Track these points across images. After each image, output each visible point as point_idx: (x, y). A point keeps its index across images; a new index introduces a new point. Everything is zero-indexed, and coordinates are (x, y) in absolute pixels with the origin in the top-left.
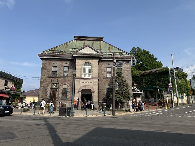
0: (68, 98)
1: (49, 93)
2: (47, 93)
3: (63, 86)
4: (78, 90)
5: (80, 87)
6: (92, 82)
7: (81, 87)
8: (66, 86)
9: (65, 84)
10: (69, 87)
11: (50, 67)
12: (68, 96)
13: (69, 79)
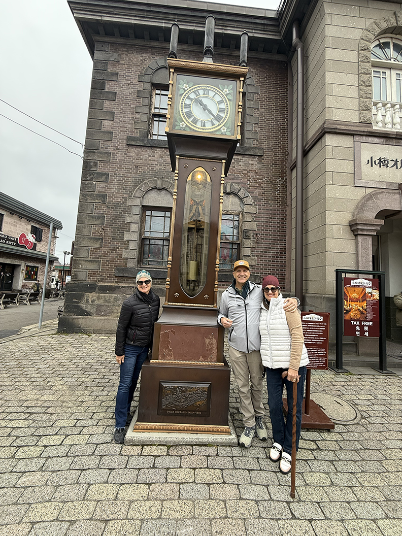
1: (135, 237)
2: (127, 237)
4: (347, 217)
7: (370, 198)
8: (232, 199)
9: (229, 187)
10: (252, 209)
11: (140, 89)
12: (247, 257)
13: (251, 162)
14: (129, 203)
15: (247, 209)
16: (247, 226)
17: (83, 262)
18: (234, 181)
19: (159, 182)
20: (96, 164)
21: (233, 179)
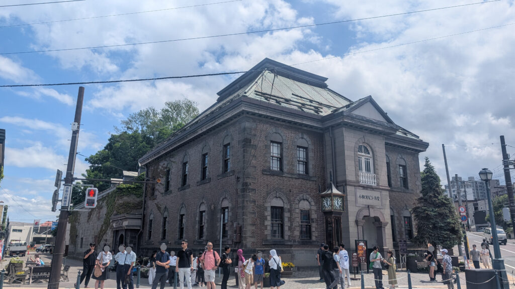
0: (314, 238)
1: (269, 223)
2: (266, 223)
3: (299, 201)
4: (354, 218)
5: (358, 209)
6: (378, 198)
8: (306, 202)
9: (305, 197)
10: (314, 208)
11: (266, 144)
12: (314, 232)
13: (312, 184)
14: (266, 205)
15: (312, 208)
17: (249, 238)
19: (278, 194)
20: (250, 183)
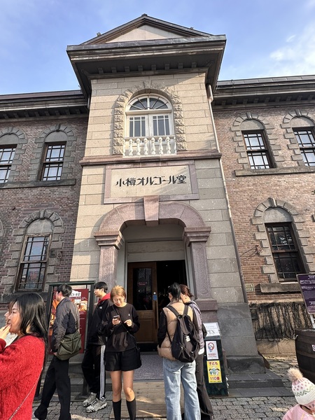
5: (110, 208)
6: (182, 179)
7: (115, 211)
9: (42, 213)
10: (61, 230)
12: (51, 275)
13: (64, 191)
15: (56, 230)
16: (54, 246)
18: (49, 208)
21: (47, 206)
